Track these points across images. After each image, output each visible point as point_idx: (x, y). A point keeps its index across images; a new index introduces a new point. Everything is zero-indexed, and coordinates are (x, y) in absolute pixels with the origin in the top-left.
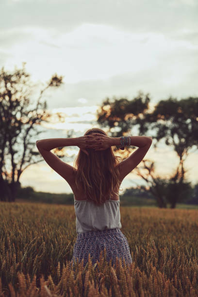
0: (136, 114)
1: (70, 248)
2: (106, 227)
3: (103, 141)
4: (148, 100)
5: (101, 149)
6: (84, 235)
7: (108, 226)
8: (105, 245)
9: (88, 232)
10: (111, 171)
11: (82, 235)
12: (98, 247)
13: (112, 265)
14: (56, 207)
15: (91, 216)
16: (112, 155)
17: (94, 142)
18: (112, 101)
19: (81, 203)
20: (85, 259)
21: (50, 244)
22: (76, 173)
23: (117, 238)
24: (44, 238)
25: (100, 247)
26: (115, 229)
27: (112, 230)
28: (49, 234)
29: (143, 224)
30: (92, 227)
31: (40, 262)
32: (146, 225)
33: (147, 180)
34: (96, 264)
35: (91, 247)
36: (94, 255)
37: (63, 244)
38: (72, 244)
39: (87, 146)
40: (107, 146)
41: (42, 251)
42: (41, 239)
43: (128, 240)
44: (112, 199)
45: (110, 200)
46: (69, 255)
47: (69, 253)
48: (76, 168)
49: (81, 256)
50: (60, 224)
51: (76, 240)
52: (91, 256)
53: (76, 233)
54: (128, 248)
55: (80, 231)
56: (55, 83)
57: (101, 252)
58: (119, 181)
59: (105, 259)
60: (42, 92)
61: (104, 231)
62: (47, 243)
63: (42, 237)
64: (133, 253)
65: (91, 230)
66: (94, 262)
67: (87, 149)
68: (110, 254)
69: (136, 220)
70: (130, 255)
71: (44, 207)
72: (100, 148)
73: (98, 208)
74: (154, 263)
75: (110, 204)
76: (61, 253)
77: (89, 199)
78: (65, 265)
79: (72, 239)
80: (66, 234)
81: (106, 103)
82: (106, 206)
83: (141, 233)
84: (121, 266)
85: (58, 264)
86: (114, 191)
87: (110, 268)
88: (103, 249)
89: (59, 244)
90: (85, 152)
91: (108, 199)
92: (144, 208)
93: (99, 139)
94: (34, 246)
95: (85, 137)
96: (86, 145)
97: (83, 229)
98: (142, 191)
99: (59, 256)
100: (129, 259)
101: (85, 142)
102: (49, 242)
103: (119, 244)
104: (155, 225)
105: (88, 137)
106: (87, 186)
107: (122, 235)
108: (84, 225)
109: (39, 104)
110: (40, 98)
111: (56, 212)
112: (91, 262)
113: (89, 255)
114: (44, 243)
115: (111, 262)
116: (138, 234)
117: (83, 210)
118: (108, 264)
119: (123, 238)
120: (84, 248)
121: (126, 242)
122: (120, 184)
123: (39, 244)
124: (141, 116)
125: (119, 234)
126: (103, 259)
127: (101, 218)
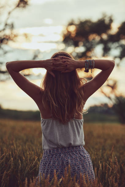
0: (99, 34)
1: (36, 163)
2: (71, 144)
3: (69, 63)
4: (111, 21)
5: (67, 71)
6: (50, 152)
7: (72, 143)
8: (69, 161)
9: (54, 149)
10: (76, 91)
11: (48, 151)
12: (63, 163)
13: (76, 181)
14: (23, 124)
15: (56, 133)
16: (77, 76)
17: (60, 65)
18: (77, 22)
19: (47, 121)
20: (51, 174)
21: (18, 160)
22: (43, 93)
23: (80, 154)
24: (12, 153)
25: (65, 163)
26: (79, 146)
27: (76, 147)
28: (17, 150)
29: (106, 140)
30: (57, 144)
31: (8, 177)
32: (109, 142)
33: (109, 98)
34: (61, 179)
35: (57, 163)
36: (59, 171)
37: (30, 160)
38: (39, 160)
39: (54, 68)
40: (72, 68)
41: (10, 167)
42: (10, 156)
43: (91, 157)
44: (76, 118)
45: (74, 118)
46: (35, 170)
47: (36, 168)
48: (43, 89)
49: (47, 172)
50: (27, 140)
51: (43, 157)
52: (57, 172)
53: (42, 150)
54: (91, 164)
55: (46, 147)
56: (22, 5)
57: (66, 168)
58: (83, 101)
59: (69, 175)
60: (9, 13)
61: (69, 148)
62: (15, 159)
63: (11, 153)
64: (96, 169)
65: (56, 147)
66: (59, 178)
67: (54, 71)
68: (74, 169)
69: (99, 137)
70: (93, 171)
71: (11, 123)
72: (65, 70)
73: (63, 126)
74: (116, 179)
75: (74, 123)
76: (27, 169)
77: (54, 117)
78: (32, 180)
79: (39, 156)
80: (33, 150)
81: (71, 24)
82: (71, 124)
83: (104, 149)
84: (85, 181)
85: (25, 179)
86: (79, 110)
87: (74, 184)
88: (68, 165)
89: (26, 160)
90: (52, 73)
91: (72, 118)
92: (107, 124)
93: (65, 62)
94: (3, 162)
95: (52, 60)
96: (52, 67)
97: (49, 146)
98: (105, 109)
99: (26, 171)
100: (92, 174)
101: (52, 64)
102: (17, 158)
103: (83, 160)
104: (118, 141)
105: (55, 59)
106: (53, 105)
107: (85, 151)
108: (50, 142)
109: (6, 25)
110: (8, 19)
111: (23, 129)
112: (56, 178)
113: (55, 171)
114: (12, 159)
115: (75, 178)
116: (101, 151)
117: (49, 128)
118: (73, 180)
119: (87, 155)
120: (50, 163)
121: (89, 158)
122: (84, 104)
123: (8, 159)
124: (105, 37)
125: (83, 151)
126: (67, 175)
127: (66, 135)
